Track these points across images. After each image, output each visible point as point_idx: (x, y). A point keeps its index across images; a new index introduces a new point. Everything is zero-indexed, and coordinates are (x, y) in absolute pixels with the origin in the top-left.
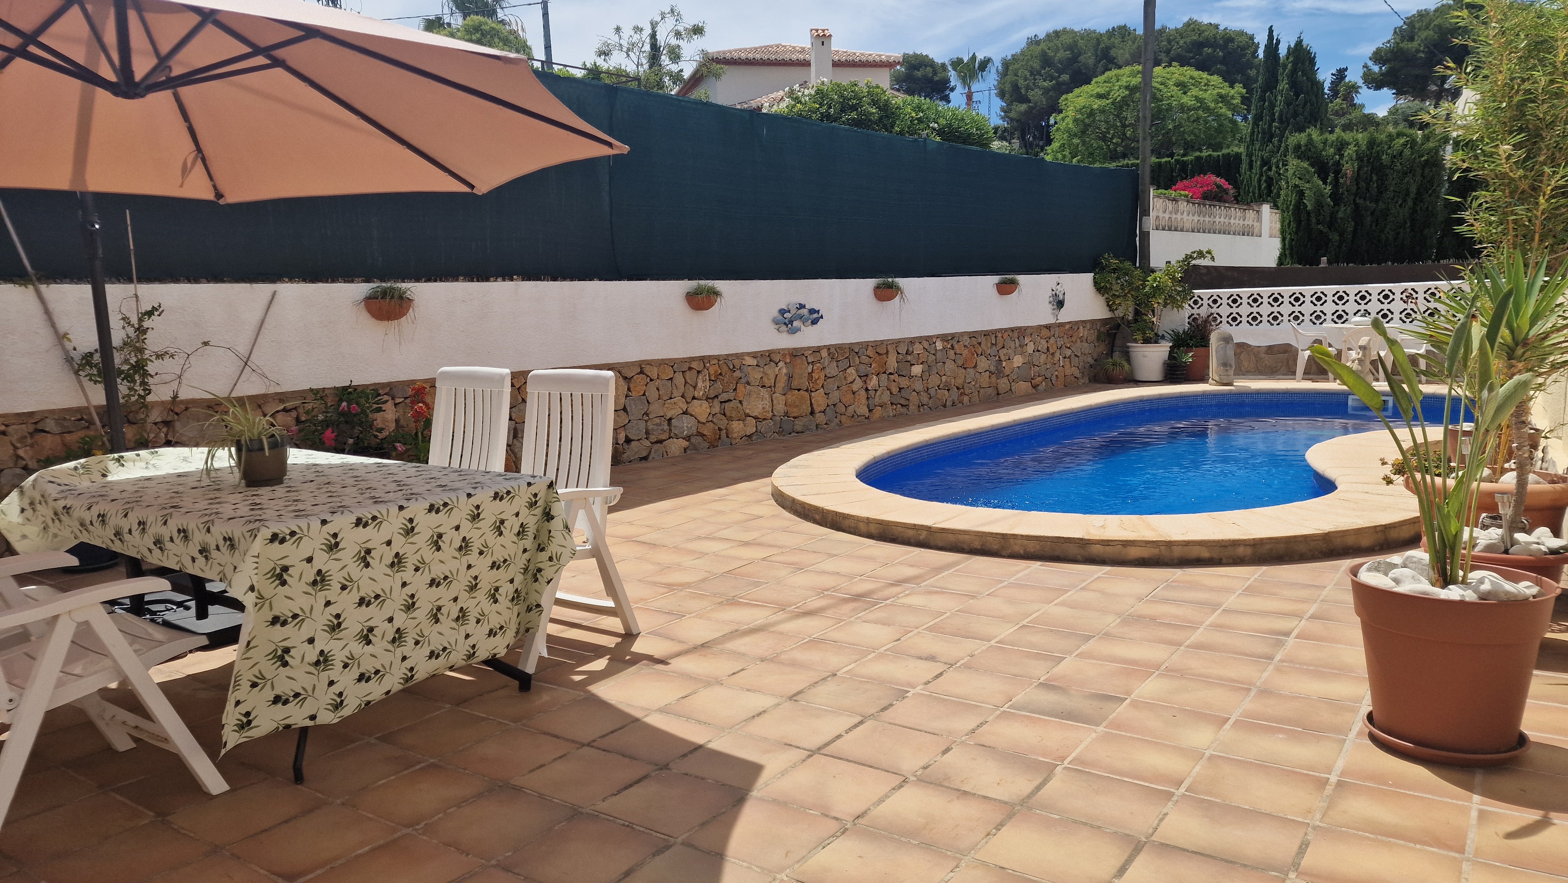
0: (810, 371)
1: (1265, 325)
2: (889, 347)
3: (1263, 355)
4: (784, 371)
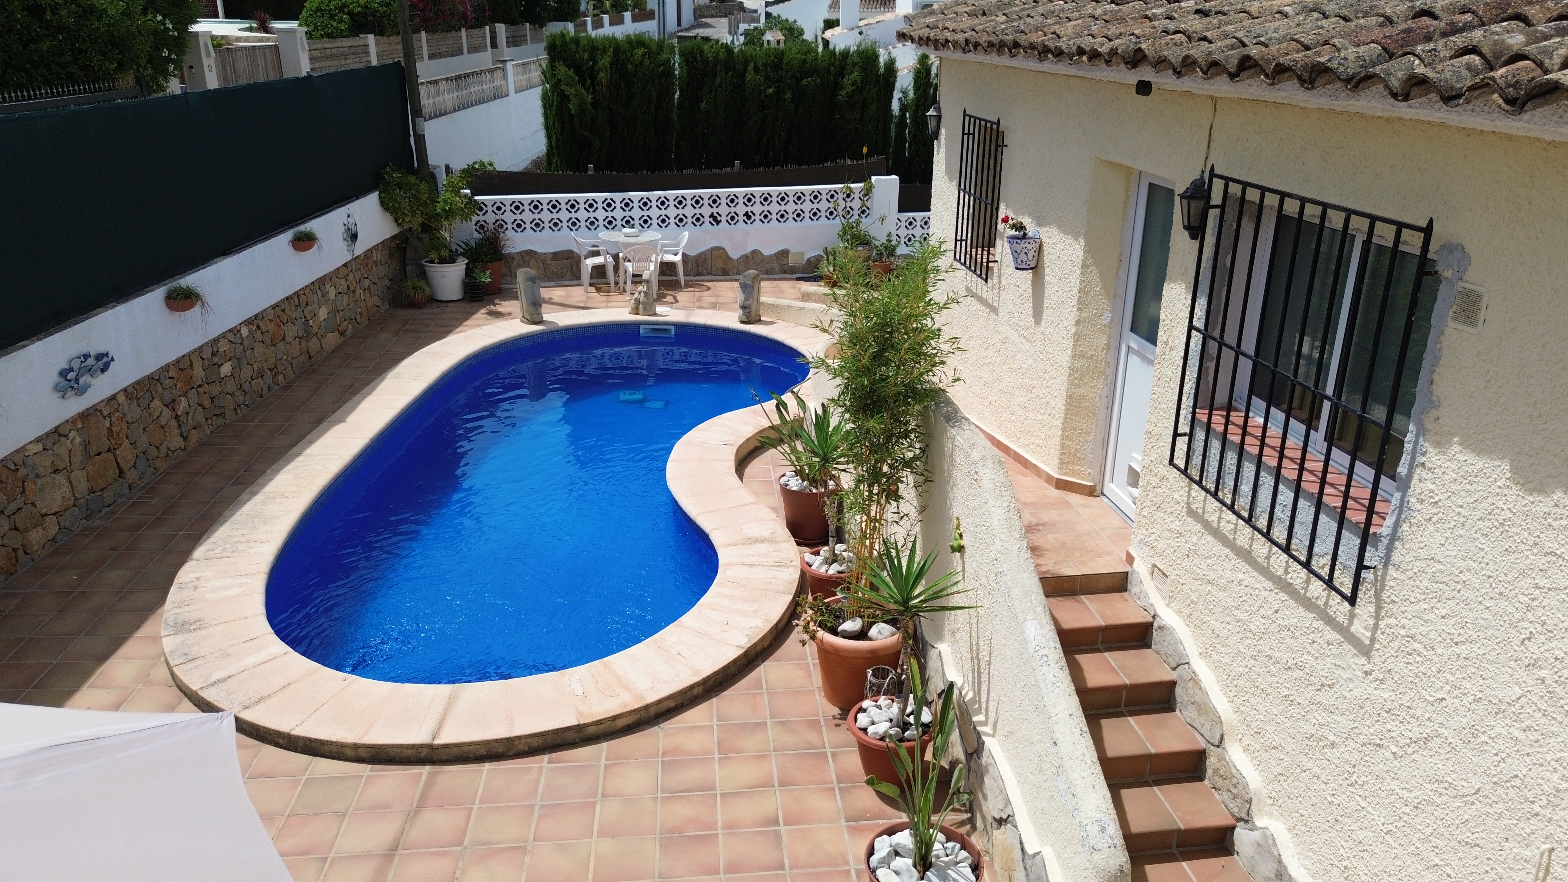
0: (107, 424)
1: (547, 231)
2: (192, 358)
3: (550, 262)
4: (78, 440)
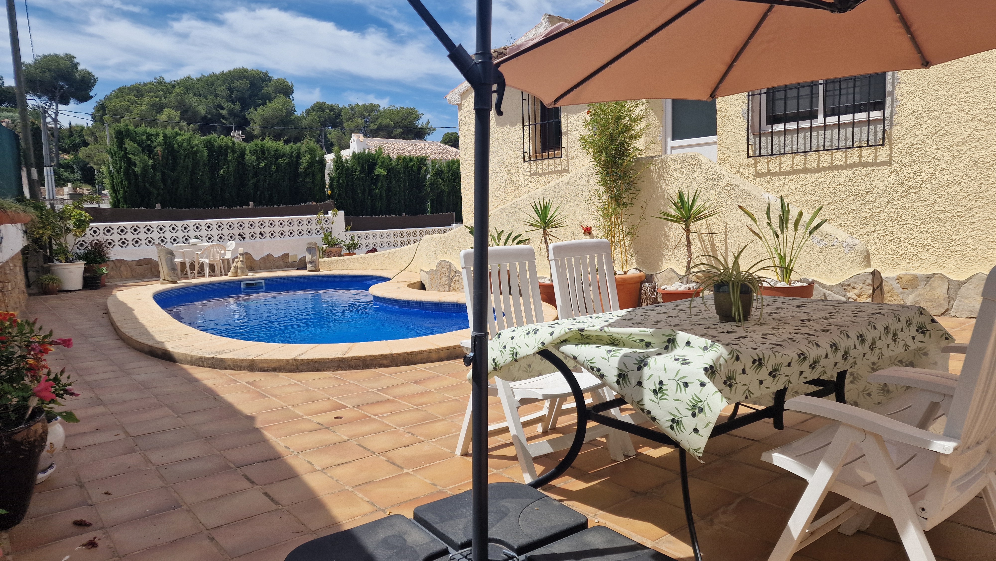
1: (130, 247)
3: (135, 267)
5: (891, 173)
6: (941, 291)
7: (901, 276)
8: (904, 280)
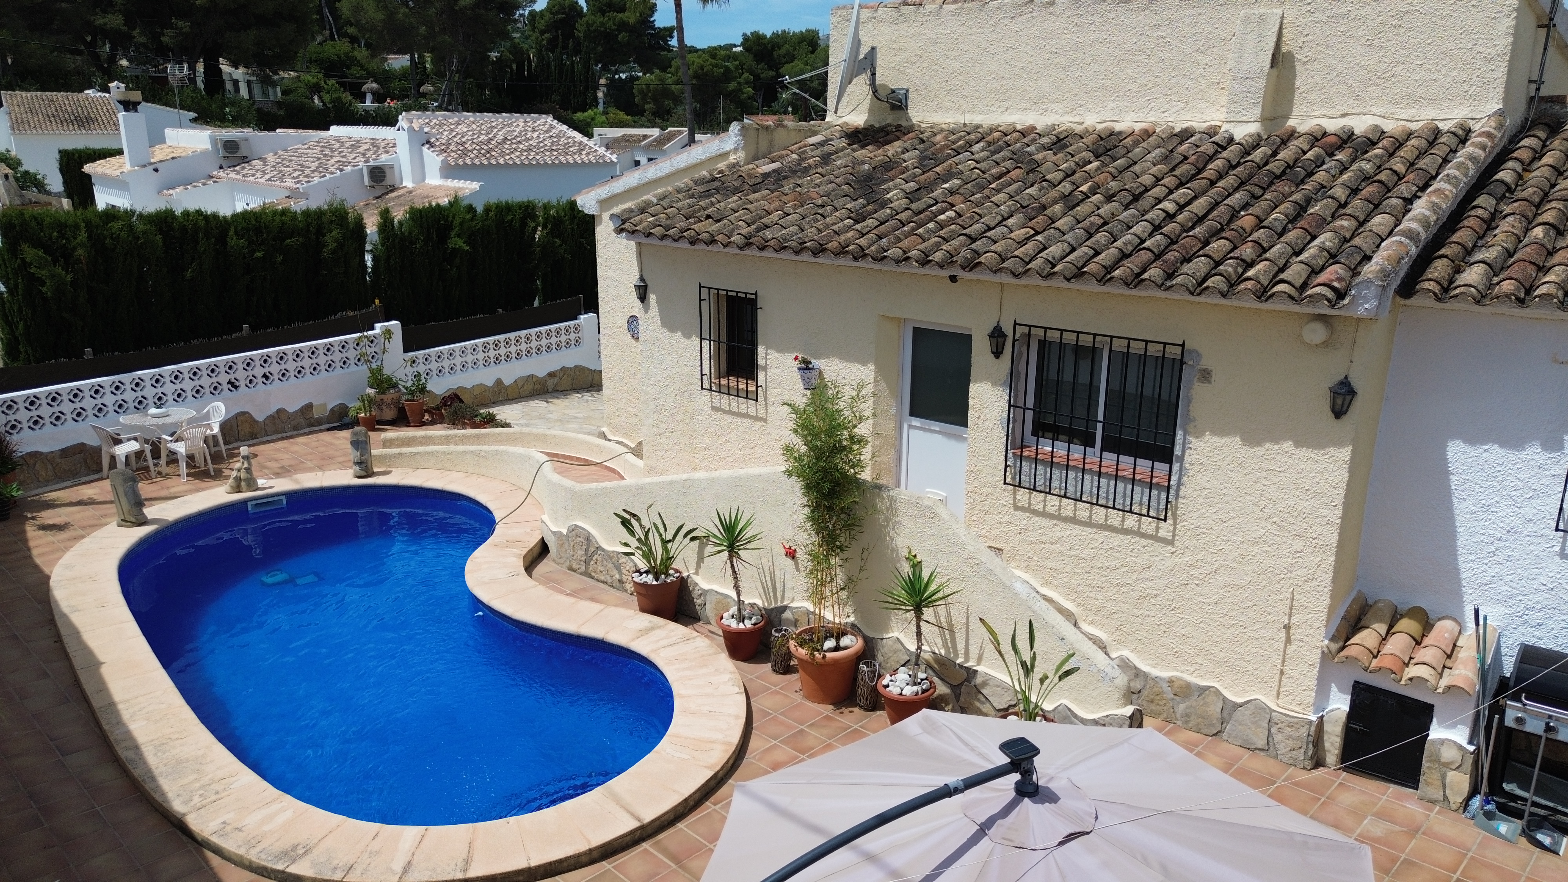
1: (49, 428)
3: (59, 460)
5: (1172, 553)
6: (1215, 709)
7: (1173, 679)
8: (1176, 684)
